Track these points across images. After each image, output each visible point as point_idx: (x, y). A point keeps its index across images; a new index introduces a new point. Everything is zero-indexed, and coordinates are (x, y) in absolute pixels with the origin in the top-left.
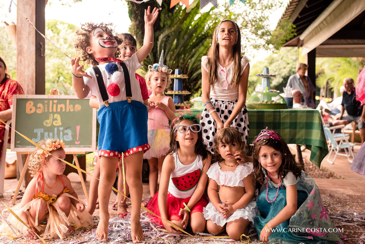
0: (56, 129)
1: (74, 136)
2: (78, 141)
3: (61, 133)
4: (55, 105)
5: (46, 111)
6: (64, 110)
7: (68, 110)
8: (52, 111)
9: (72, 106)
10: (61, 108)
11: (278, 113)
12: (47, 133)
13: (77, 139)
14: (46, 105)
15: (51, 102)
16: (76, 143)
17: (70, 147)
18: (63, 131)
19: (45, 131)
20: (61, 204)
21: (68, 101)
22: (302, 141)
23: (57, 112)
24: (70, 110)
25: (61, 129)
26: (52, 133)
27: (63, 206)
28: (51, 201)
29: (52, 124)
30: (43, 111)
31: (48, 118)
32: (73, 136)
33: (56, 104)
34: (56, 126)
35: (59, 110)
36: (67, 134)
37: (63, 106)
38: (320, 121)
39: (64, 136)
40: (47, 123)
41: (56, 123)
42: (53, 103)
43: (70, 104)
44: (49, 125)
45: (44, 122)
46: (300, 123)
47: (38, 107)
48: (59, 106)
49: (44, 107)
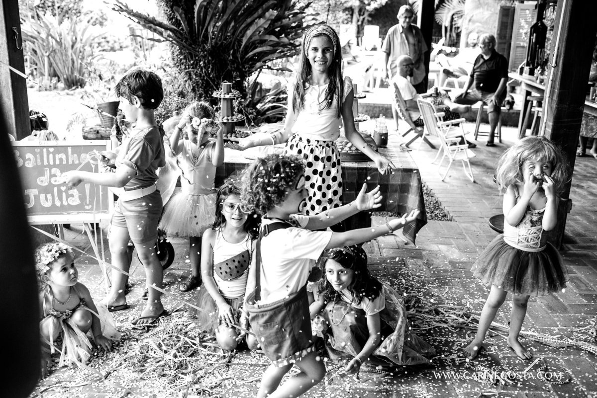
0: (56, 189)
1: (82, 198)
2: (88, 205)
3: (64, 194)
4: (51, 156)
5: (39, 163)
6: (65, 162)
7: (70, 162)
8: (47, 164)
9: (75, 155)
10: (61, 160)
11: (364, 171)
12: (44, 195)
13: (88, 203)
14: (38, 156)
15: (45, 150)
16: (86, 207)
17: (78, 213)
18: (66, 192)
19: (40, 193)
20: (80, 321)
21: (70, 149)
22: (395, 208)
23: (55, 166)
24: (73, 161)
25: (63, 188)
26: (50, 195)
27: (82, 323)
28: (64, 317)
29: (50, 181)
30: (35, 164)
31: (42, 175)
32: (80, 198)
33: (52, 153)
34: (55, 186)
35: (58, 162)
36: (72, 196)
37: (63, 156)
38: (419, 184)
39: (69, 199)
40: (42, 181)
41: (55, 181)
42: (48, 153)
43: (72, 154)
44: (46, 184)
45: (38, 180)
46: (392, 185)
47: (27, 157)
48: (58, 156)
49: (36, 158)
